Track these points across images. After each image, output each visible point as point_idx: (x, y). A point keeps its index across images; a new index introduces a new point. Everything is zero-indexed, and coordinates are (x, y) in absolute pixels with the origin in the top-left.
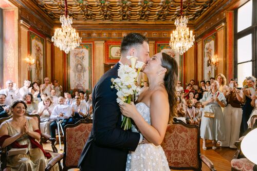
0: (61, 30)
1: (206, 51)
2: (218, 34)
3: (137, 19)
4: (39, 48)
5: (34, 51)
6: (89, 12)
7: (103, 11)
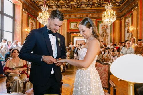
0: (42, 13)
1: (126, 24)
2: (134, 14)
3: (86, 7)
4: (33, 24)
5: (30, 25)
6: (59, 4)
7: (66, 3)
